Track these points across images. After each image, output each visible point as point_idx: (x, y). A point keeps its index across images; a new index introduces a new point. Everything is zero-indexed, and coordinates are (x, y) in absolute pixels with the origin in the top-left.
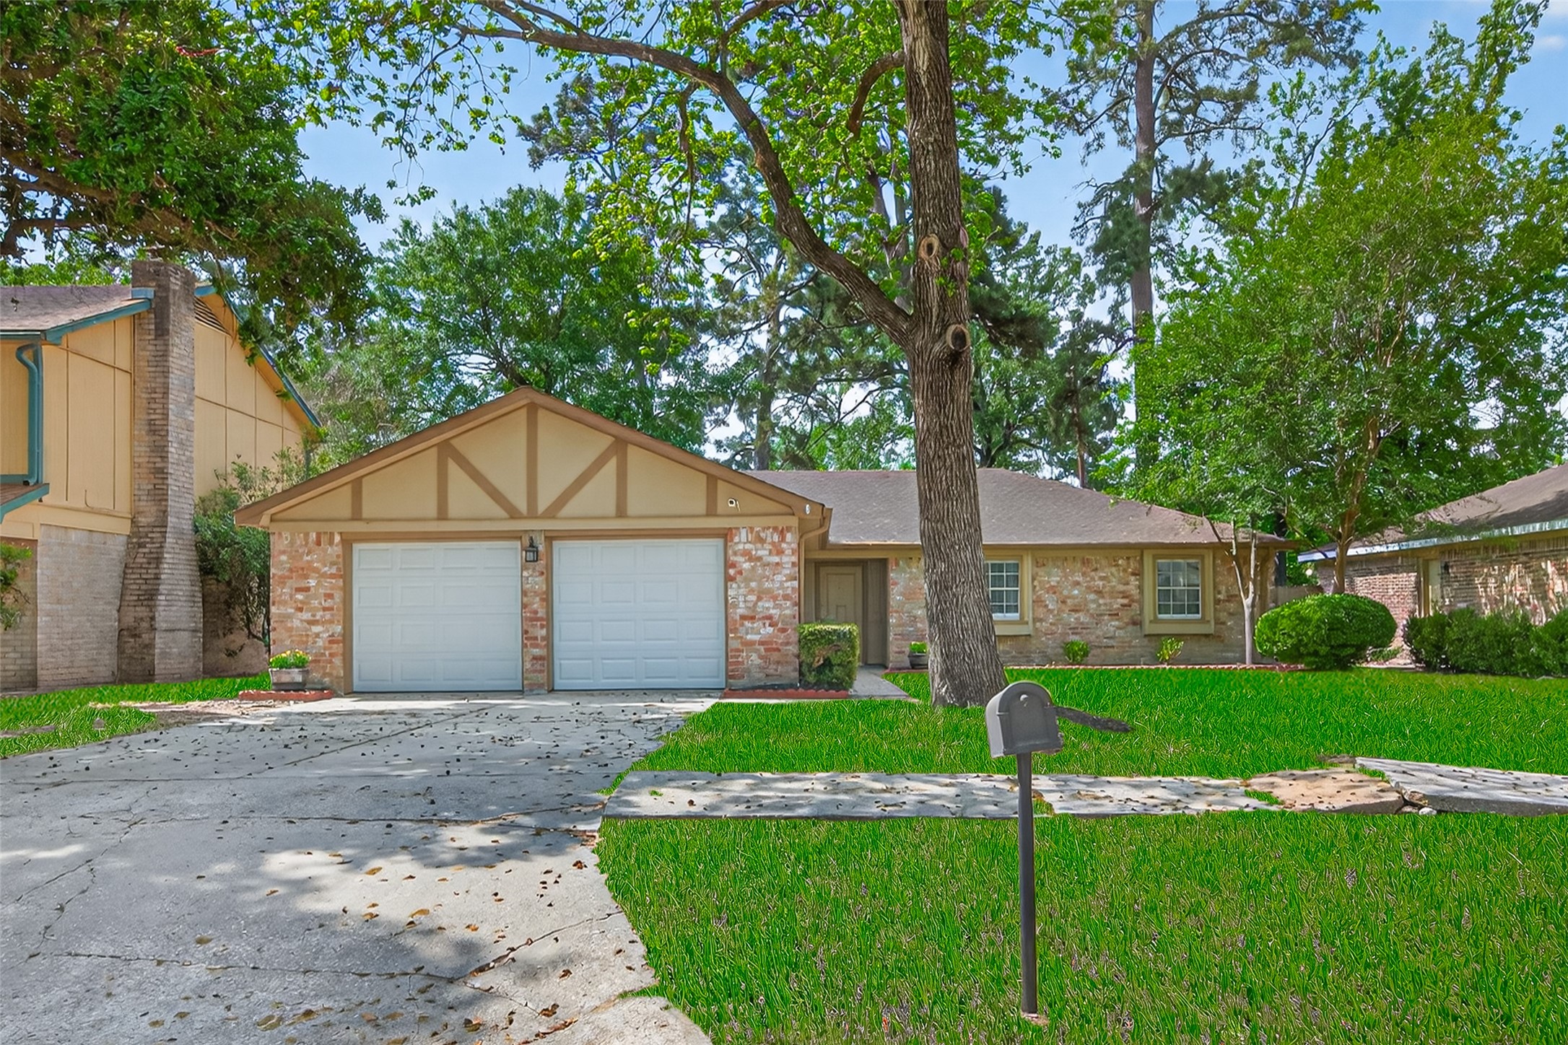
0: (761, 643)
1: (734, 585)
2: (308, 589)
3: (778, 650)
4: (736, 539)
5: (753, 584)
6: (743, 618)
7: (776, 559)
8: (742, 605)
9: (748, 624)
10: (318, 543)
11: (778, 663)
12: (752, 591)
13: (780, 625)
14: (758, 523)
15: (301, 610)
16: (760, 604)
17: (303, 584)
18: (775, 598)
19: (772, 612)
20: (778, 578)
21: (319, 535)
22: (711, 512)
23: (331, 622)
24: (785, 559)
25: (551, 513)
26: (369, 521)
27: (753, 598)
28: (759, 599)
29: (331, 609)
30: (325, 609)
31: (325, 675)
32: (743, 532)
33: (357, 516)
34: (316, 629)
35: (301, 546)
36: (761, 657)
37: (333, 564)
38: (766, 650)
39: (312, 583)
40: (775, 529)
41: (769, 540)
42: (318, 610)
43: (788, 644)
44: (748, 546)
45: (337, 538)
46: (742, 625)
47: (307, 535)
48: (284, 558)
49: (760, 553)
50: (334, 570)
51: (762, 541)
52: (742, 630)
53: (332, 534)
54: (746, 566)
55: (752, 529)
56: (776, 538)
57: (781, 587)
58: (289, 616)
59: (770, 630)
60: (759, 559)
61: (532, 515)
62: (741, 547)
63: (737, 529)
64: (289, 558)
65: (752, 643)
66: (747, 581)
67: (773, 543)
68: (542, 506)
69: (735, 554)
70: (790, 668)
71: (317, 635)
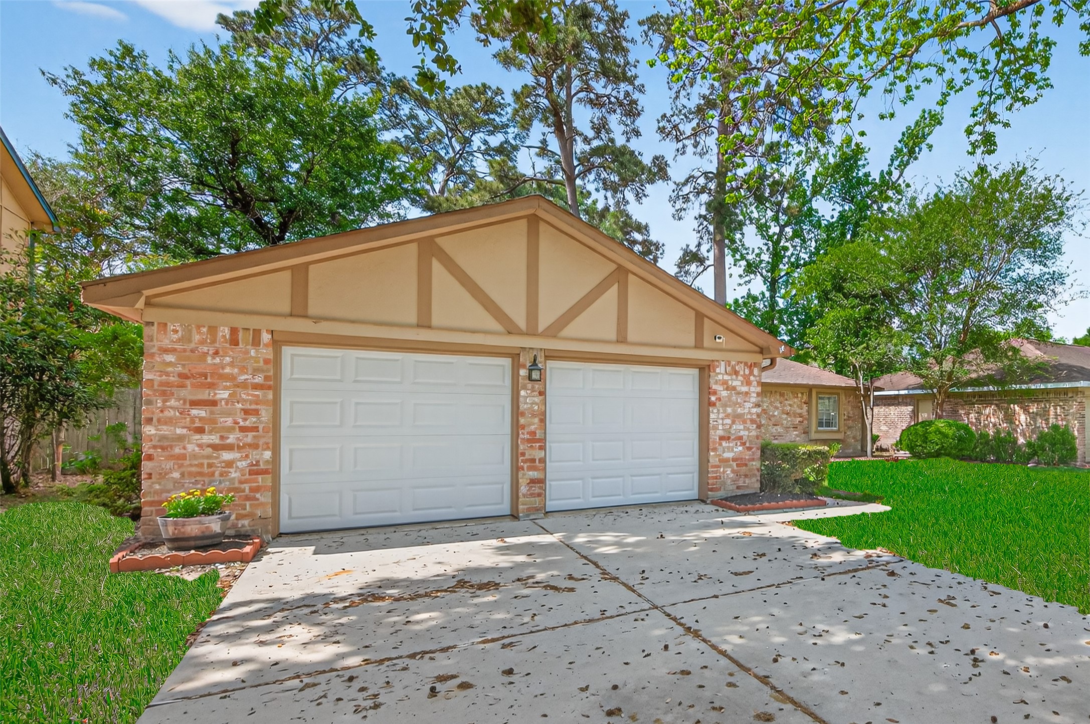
0: (734, 460)
1: (715, 411)
2: (214, 403)
3: (746, 465)
4: (718, 370)
5: (729, 410)
6: (722, 438)
7: (744, 389)
8: (720, 427)
9: (724, 444)
10: (234, 342)
11: (746, 476)
12: (727, 416)
13: (748, 445)
14: (734, 358)
15: (200, 431)
16: (734, 427)
17: (205, 395)
18: (744, 422)
19: (742, 433)
20: (747, 405)
21: (234, 331)
22: (699, 345)
23: (255, 446)
24: (752, 389)
25: (553, 331)
26: (317, 319)
27: (728, 421)
28: (733, 422)
29: (255, 429)
30: (243, 429)
31: (239, 517)
32: (723, 364)
33: (299, 311)
34: (227, 456)
35: (203, 342)
36: (733, 471)
37: (256, 371)
38: (738, 465)
39: (223, 394)
40: (746, 364)
41: (742, 373)
42: (230, 430)
43: (753, 460)
44: (726, 377)
45: (266, 337)
46: (720, 444)
47: (213, 330)
48: (170, 358)
49: (735, 383)
50: (259, 379)
51: (736, 373)
52: (720, 449)
53: (257, 333)
54: (725, 394)
55: (729, 362)
56: (747, 372)
57: (749, 413)
58: (181, 438)
59: (740, 448)
60: (734, 388)
61: (532, 332)
62: (720, 377)
63: (717, 361)
64: (179, 359)
65: (727, 460)
66: (725, 406)
67: (744, 376)
68: (544, 322)
69: (716, 382)
70: (754, 480)
71: (230, 464)
